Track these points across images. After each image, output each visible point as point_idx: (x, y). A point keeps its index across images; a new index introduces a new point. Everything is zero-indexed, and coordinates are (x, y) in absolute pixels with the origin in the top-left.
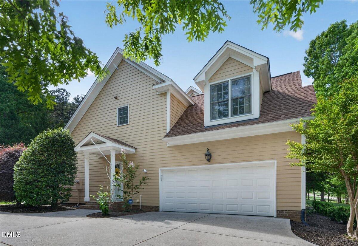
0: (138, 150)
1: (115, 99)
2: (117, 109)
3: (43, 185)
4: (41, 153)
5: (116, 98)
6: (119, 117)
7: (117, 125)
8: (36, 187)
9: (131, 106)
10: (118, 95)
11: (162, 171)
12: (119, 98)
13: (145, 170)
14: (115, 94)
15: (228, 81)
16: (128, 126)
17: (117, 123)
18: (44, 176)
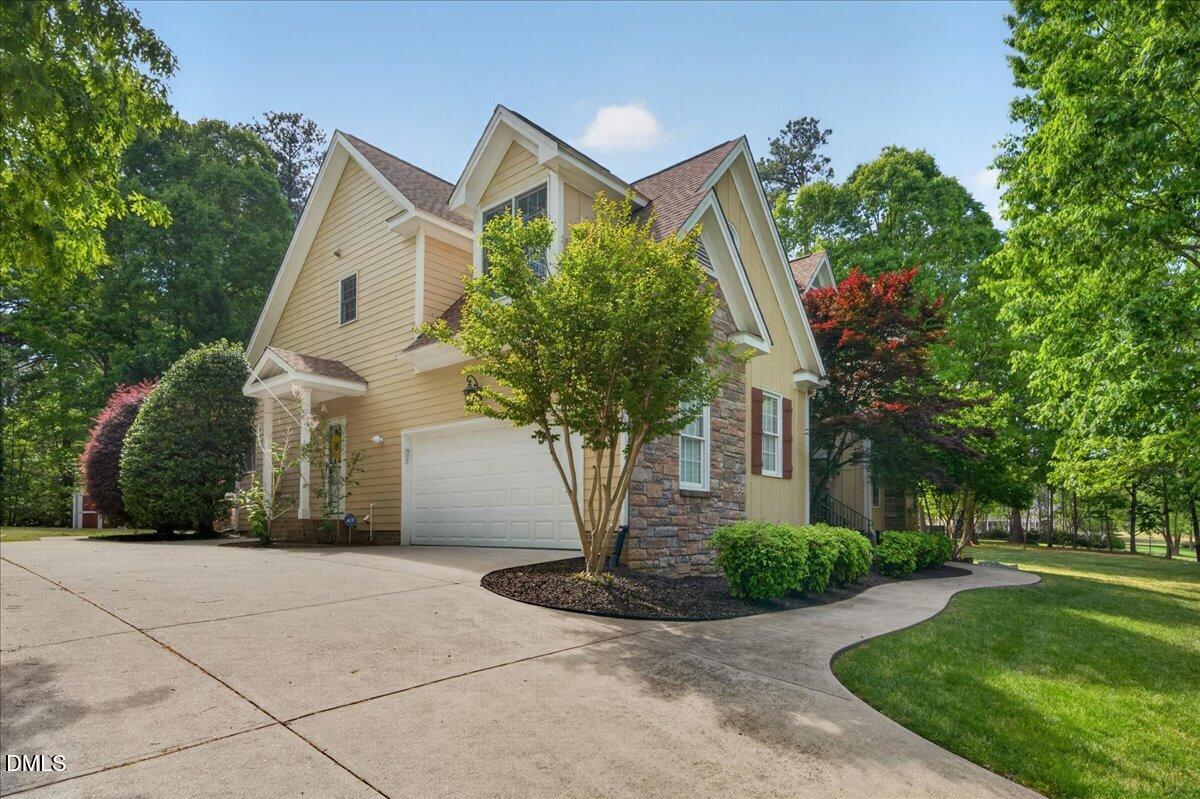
0: (371, 386)
1: (336, 258)
2: (340, 285)
3: (167, 476)
4: (171, 401)
5: (337, 254)
6: (342, 305)
7: (339, 325)
8: (156, 481)
9: (363, 273)
10: (343, 247)
11: (409, 438)
12: (342, 255)
13: (377, 439)
14: (334, 247)
15: (511, 200)
16: (356, 325)
17: (339, 319)
18: (170, 457)
